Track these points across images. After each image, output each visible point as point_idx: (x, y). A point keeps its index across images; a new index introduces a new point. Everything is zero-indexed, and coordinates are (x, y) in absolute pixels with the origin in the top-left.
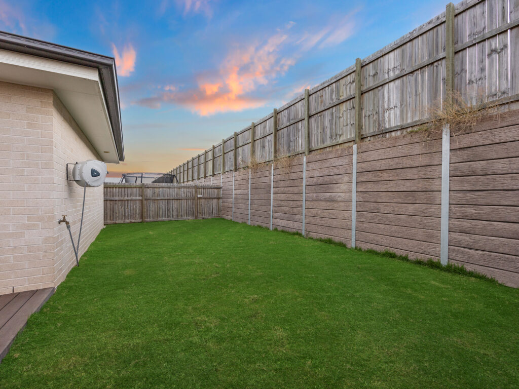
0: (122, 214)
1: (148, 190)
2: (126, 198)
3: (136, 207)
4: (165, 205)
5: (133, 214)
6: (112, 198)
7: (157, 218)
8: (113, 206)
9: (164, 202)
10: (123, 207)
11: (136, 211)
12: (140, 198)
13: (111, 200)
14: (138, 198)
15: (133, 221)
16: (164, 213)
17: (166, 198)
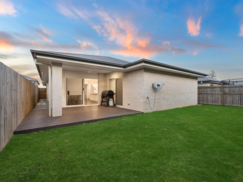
0: (211, 101)
1: (226, 89)
2: (213, 93)
3: (219, 97)
4: (238, 97)
5: (217, 101)
6: (206, 93)
7: (232, 104)
8: (207, 96)
9: (237, 96)
10: (212, 97)
11: (219, 99)
12: (221, 93)
13: (206, 94)
14: (220, 93)
15: (217, 104)
16: (237, 102)
17: (239, 93)
